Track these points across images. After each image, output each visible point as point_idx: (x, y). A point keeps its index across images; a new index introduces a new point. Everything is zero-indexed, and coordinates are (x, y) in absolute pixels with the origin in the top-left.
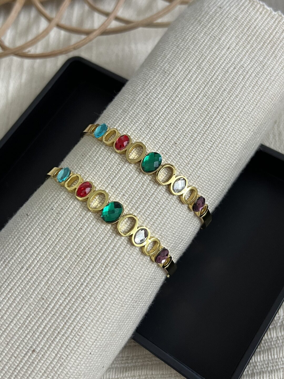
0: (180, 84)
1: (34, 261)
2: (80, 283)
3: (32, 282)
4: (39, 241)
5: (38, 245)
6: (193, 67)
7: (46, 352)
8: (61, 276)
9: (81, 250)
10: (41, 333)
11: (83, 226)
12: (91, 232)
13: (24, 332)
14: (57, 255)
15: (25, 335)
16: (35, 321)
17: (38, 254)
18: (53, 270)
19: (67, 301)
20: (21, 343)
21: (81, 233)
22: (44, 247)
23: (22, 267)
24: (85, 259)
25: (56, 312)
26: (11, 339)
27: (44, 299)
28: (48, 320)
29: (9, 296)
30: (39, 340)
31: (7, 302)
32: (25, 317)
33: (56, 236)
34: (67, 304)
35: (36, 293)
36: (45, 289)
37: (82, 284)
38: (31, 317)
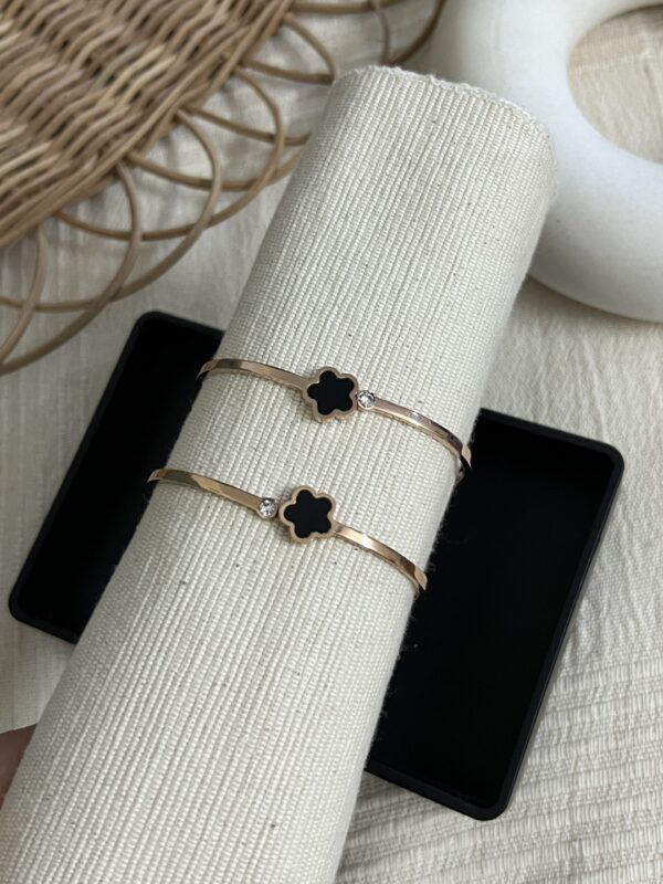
0: (402, 289)
1: (231, 667)
2: (322, 684)
3: (239, 705)
4: (230, 629)
5: (230, 637)
6: (416, 252)
7: (293, 818)
8: (287, 681)
9: (309, 627)
10: (278, 789)
11: (303, 584)
12: (320, 593)
13: (249, 797)
14: (270, 647)
15: (251, 801)
16: (262, 772)
17: (236, 654)
18: (271, 675)
19: (308, 721)
20: (248, 816)
21: (302, 599)
22: (242, 639)
23: (215, 684)
24: (320, 642)
25: (294, 746)
26: (229, 815)
27: (267, 730)
28: (283, 763)
29: (204, 741)
30: (278, 802)
31: (205, 751)
32: (244, 770)
33: (259, 612)
34: (309, 727)
35: (252, 722)
36: (265, 713)
37: (326, 686)
38: (254, 766)
